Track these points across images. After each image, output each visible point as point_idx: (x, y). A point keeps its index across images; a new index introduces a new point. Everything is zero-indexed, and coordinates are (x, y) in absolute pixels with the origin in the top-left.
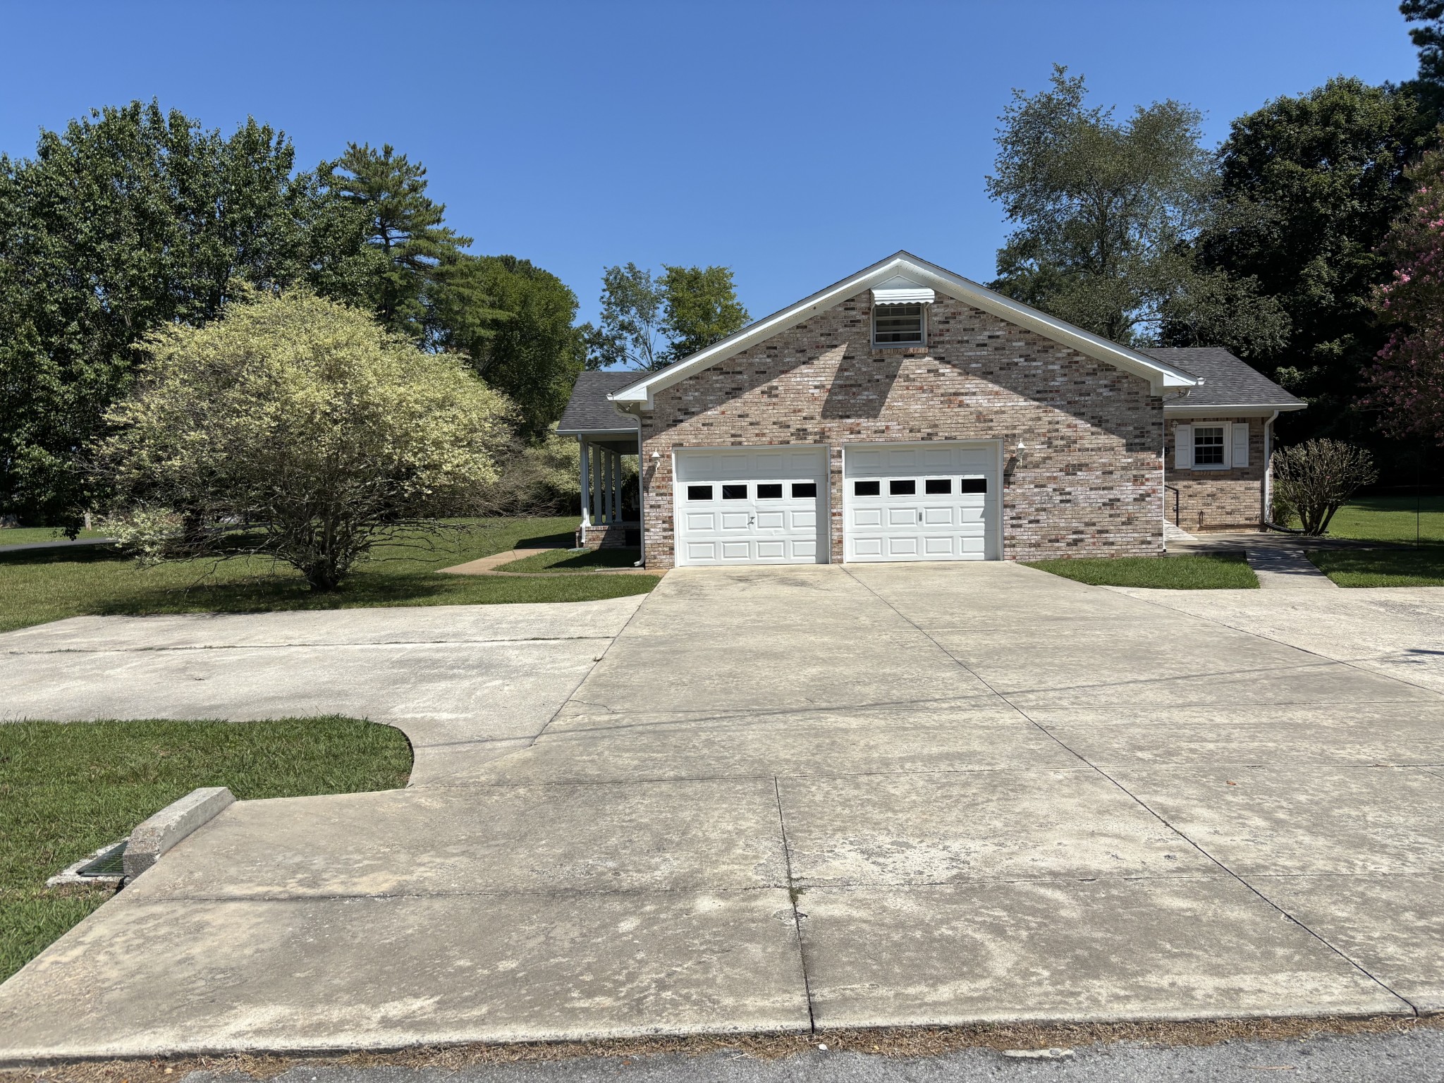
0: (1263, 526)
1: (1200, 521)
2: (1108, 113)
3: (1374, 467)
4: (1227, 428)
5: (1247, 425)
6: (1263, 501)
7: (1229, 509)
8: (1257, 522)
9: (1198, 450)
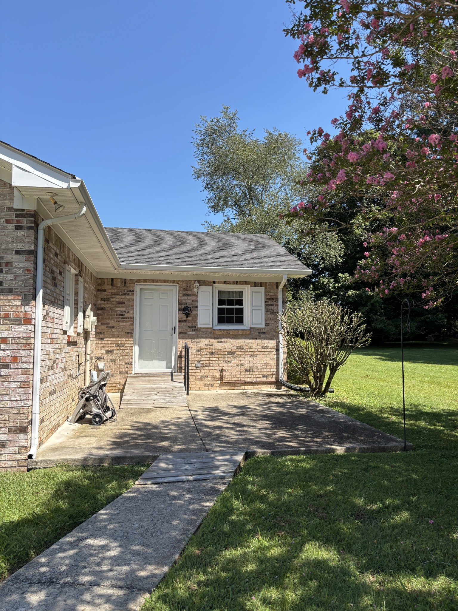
0: (278, 384)
1: (221, 378)
2: (251, 133)
3: (366, 331)
4: (247, 290)
5: (262, 289)
6: (278, 359)
7: (247, 366)
8: (274, 379)
9: (220, 311)
